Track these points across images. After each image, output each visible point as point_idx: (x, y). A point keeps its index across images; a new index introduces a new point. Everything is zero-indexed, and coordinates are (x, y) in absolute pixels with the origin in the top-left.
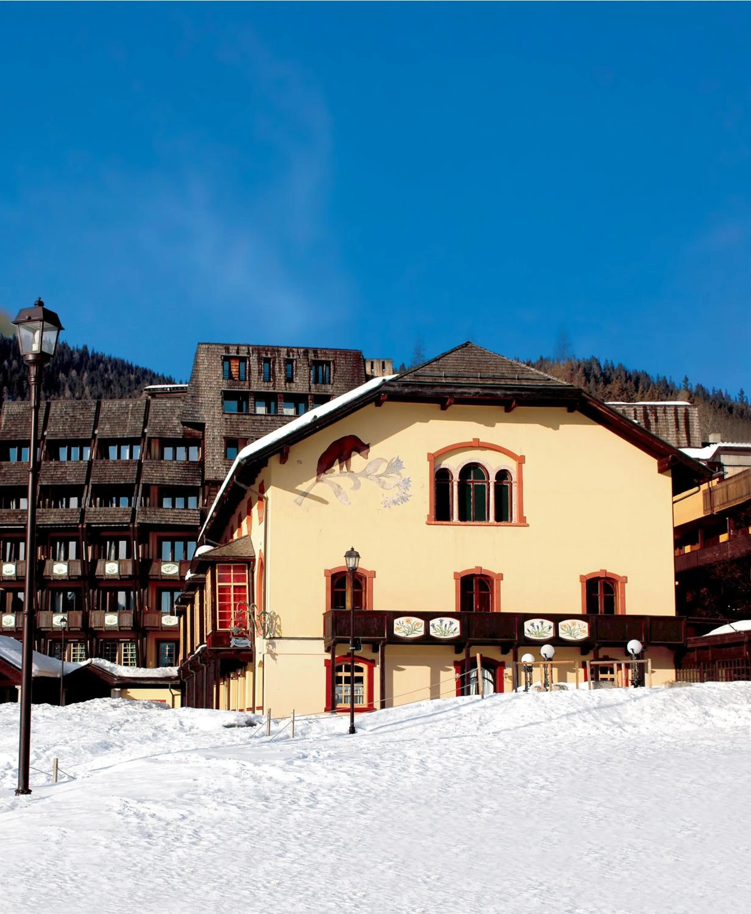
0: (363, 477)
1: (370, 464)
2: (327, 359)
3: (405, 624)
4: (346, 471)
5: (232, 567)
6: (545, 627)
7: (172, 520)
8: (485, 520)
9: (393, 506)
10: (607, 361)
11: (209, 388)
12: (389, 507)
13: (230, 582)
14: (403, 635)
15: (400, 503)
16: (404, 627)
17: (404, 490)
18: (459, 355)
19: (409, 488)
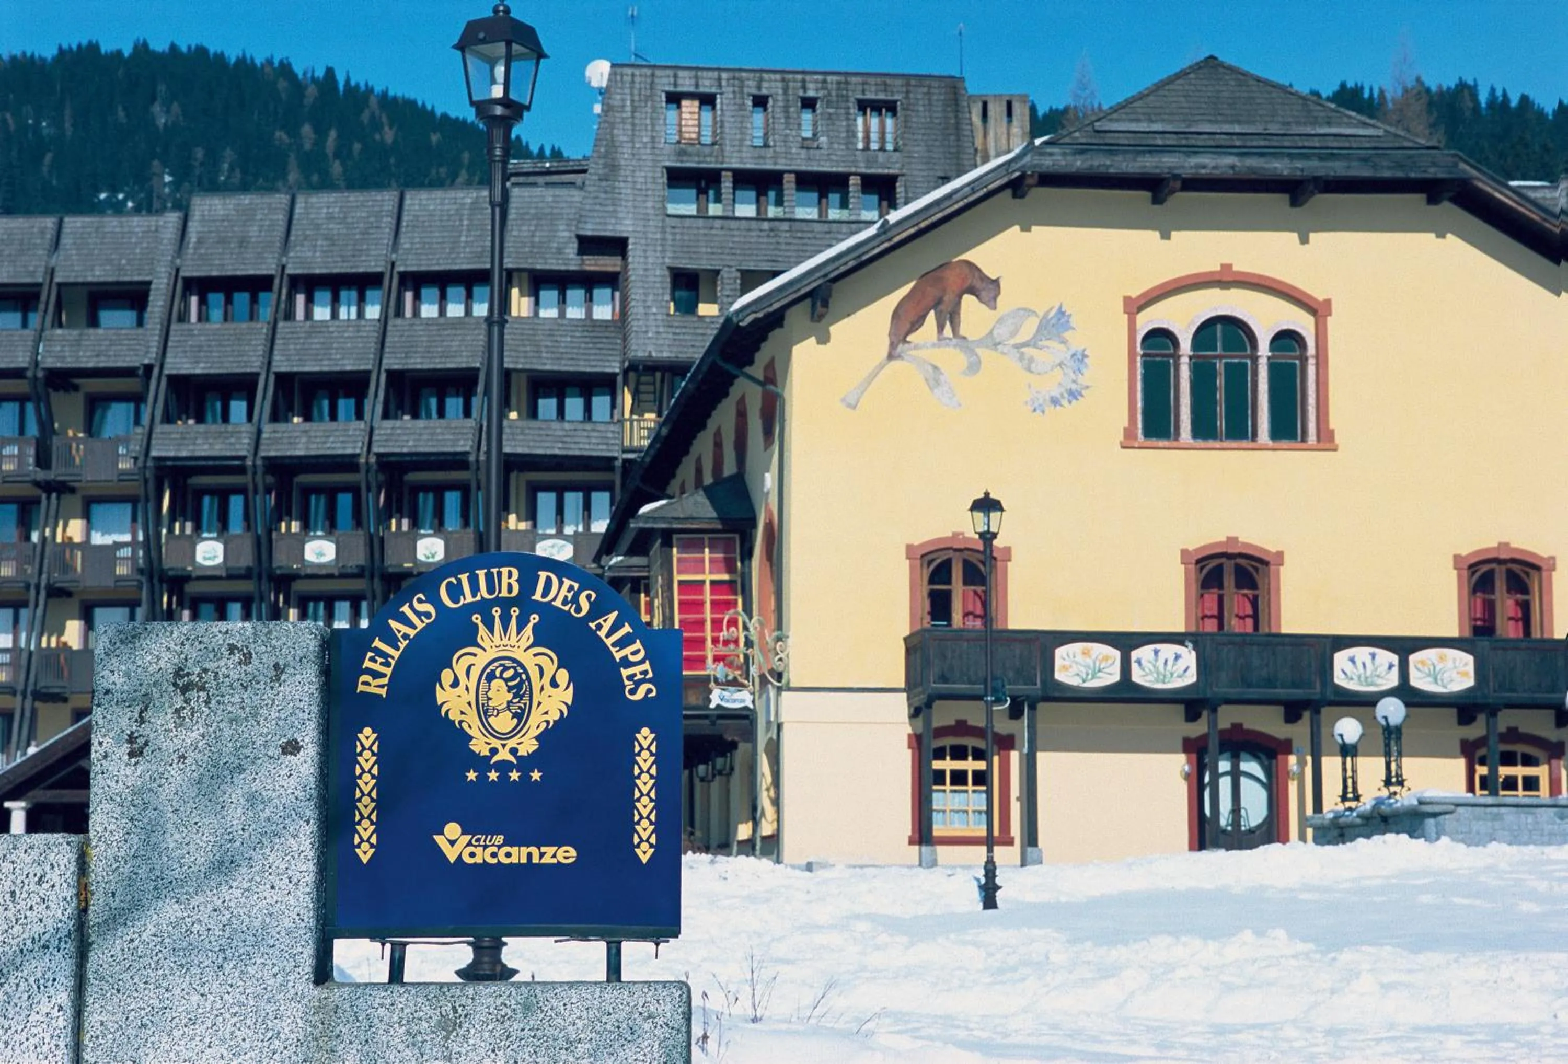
0: (987, 347)
1: (1000, 321)
2: (890, 98)
3: (1079, 658)
4: (951, 336)
5: (706, 542)
6: (1381, 665)
7: (560, 445)
8: (1246, 437)
9: (1050, 409)
10: (1493, 90)
11: (635, 162)
12: (1043, 412)
13: (703, 572)
14: (1074, 681)
15: (1065, 402)
16: (1077, 663)
17: (1073, 376)
18: (1190, 84)
19: (1084, 371)
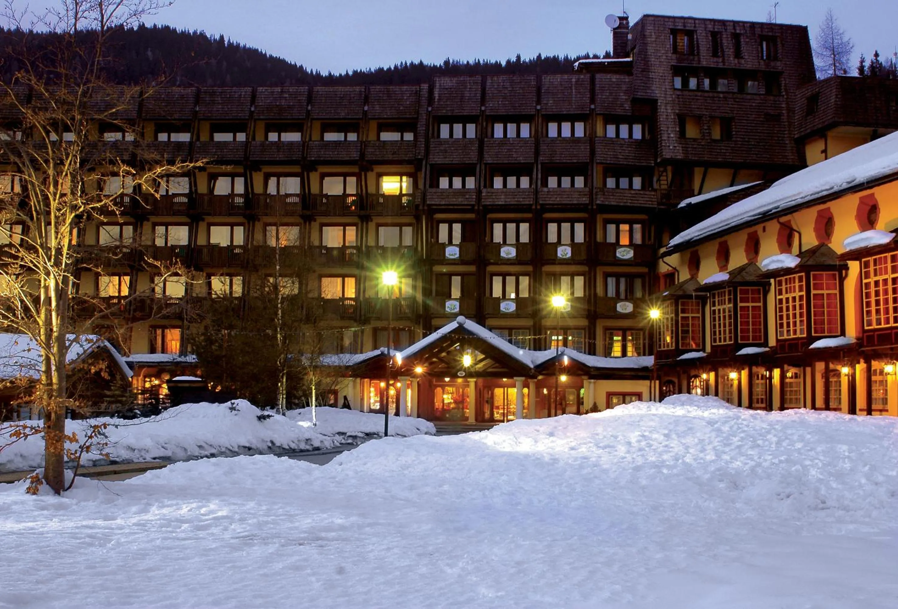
2: (774, 34)
11: (658, 63)
